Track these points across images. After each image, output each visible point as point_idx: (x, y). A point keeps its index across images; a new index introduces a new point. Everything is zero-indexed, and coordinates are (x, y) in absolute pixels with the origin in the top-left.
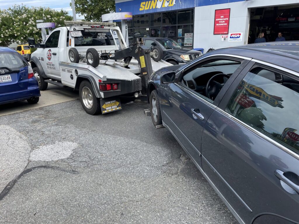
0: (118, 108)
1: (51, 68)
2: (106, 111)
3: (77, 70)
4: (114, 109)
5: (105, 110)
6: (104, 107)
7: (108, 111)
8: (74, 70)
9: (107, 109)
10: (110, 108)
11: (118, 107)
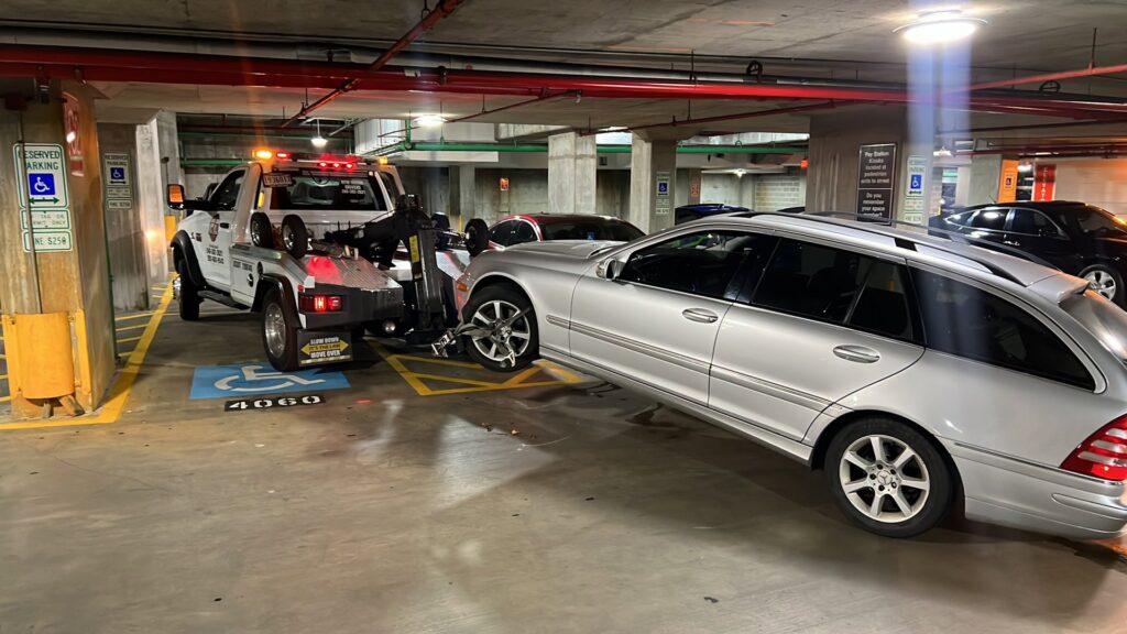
0: (342, 357)
1: (214, 260)
2: (309, 361)
3: (263, 263)
4: (331, 359)
5: (309, 357)
6: (305, 350)
7: (314, 361)
8: (256, 263)
9: (313, 355)
10: (323, 354)
11: (342, 354)
